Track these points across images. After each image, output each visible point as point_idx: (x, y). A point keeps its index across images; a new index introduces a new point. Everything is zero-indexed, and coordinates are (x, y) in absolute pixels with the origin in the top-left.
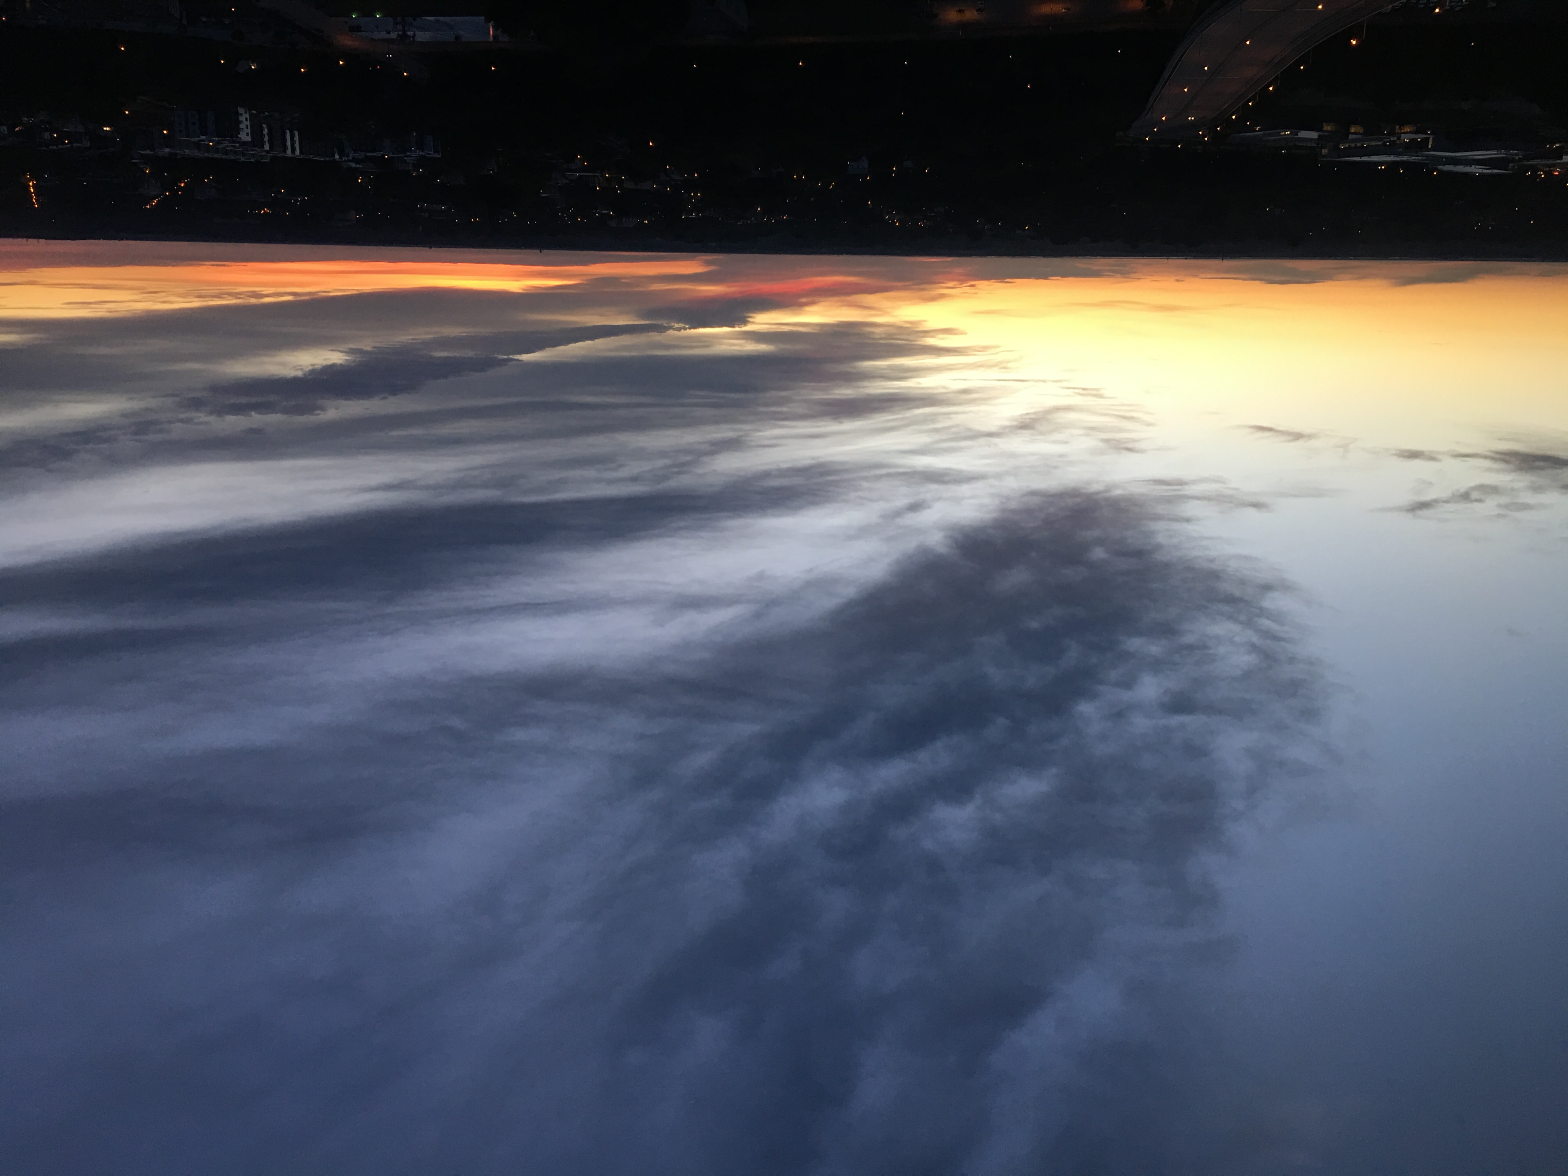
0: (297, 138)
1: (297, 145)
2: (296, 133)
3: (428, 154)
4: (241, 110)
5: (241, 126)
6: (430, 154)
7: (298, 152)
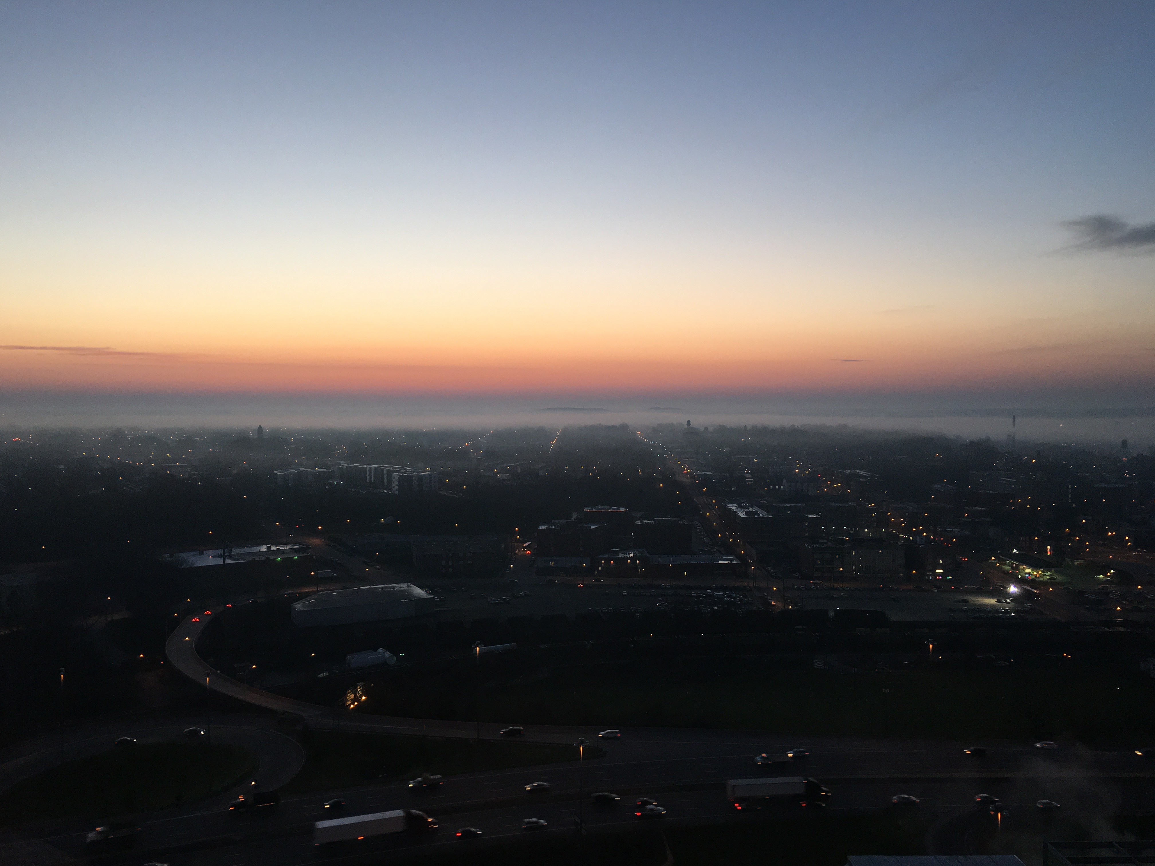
0: (368, 477)
1: (368, 473)
2: (368, 481)
3: (283, 472)
4: (397, 493)
5: (397, 483)
6: (280, 472)
7: (368, 469)
